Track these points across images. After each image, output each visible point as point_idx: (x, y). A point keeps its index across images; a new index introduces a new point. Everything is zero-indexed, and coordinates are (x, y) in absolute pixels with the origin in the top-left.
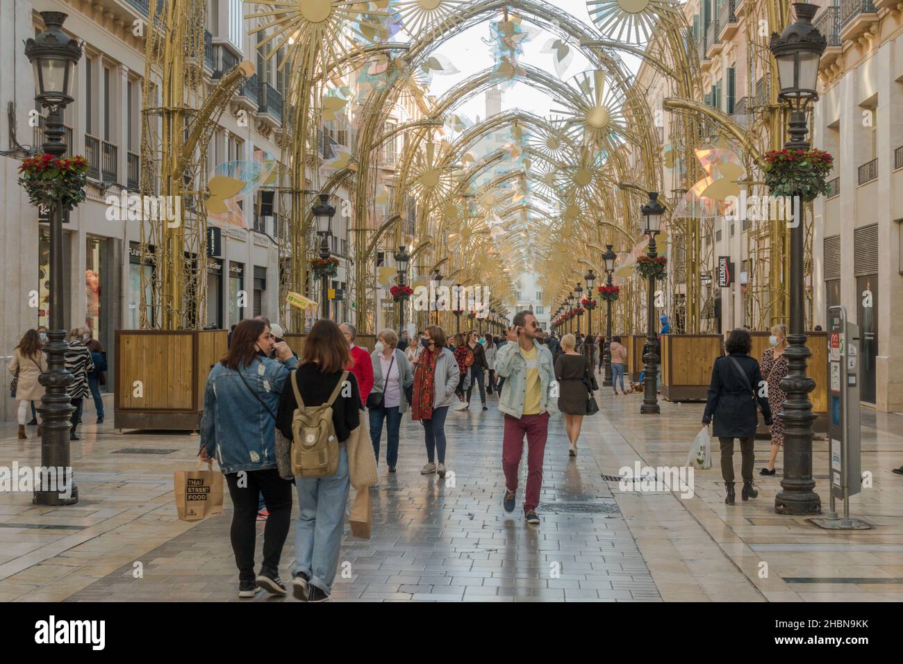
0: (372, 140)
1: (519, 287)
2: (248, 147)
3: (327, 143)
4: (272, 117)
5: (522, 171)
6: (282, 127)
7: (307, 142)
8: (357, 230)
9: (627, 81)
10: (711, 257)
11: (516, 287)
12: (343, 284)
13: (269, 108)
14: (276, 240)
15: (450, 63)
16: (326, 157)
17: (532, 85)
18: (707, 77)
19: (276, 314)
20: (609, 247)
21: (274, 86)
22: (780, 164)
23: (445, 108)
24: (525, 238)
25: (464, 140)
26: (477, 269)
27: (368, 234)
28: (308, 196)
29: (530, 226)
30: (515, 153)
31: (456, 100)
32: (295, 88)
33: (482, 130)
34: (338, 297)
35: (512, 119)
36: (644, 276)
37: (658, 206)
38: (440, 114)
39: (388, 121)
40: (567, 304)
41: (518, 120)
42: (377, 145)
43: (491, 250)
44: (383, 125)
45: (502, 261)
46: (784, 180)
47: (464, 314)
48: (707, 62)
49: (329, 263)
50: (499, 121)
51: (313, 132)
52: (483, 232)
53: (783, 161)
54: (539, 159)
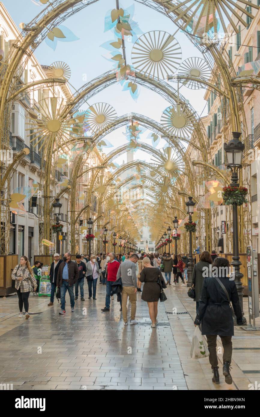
0: (78, 174)
1: (142, 233)
2: (26, 178)
3: (59, 175)
4: (36, 165)
5: (141, 184)
6: (40, 169)
7: (51, 175)
8: (71, 211)
9: (182, 150)
10: (216, 222)
11: (140, 233)
12: (66, 233)
13: (35, 162)
14: (38, 216)
15: (110, 143)
16: (59, 180)
17: (144, 151)
18: (216, 147)
19: (37, 247)
20: (176, 218)
21: (37, 153)
22: (228, 192)
23: (108, 160)
24: (143, 212)
25: (117, 173)
26: (123, 226)
27: (76, 213)
28: (51, 198)
29: (145, 207)
30: (138, 178)
31: (113, 157)
32: (45, 155)
33: (124, 168)
34: (64, 239)
35: (136, 164)
36: (187, 231)
37: (192, 202)
38: (106, 162)
39: (85, 164)
40: (161, 240)
41: (139, 164)
42: (80, 176)
43: (129, 218)
44: (82, 168)
45: (134, 222)
46: (230, 198)
47: (117, 245)
48: (216, 141)
49: (59, 226)
50: (131, 164)
51: (53, 171)
52: (125, 211)
53: (229, 191)
54: (148, 180)
